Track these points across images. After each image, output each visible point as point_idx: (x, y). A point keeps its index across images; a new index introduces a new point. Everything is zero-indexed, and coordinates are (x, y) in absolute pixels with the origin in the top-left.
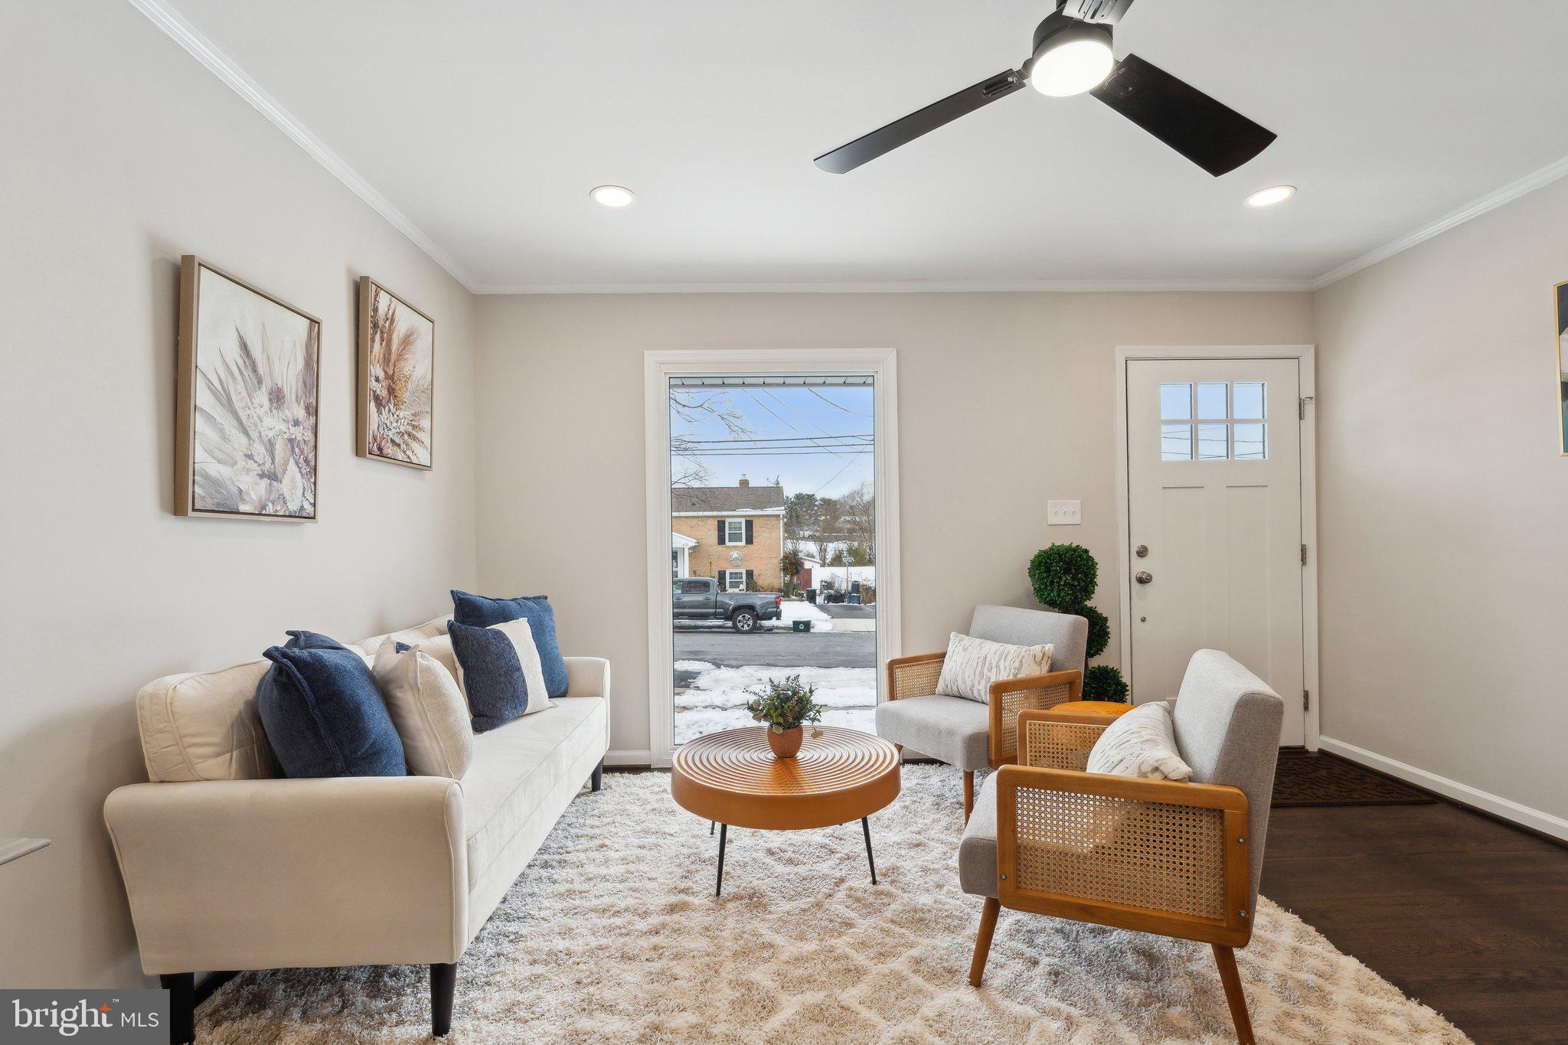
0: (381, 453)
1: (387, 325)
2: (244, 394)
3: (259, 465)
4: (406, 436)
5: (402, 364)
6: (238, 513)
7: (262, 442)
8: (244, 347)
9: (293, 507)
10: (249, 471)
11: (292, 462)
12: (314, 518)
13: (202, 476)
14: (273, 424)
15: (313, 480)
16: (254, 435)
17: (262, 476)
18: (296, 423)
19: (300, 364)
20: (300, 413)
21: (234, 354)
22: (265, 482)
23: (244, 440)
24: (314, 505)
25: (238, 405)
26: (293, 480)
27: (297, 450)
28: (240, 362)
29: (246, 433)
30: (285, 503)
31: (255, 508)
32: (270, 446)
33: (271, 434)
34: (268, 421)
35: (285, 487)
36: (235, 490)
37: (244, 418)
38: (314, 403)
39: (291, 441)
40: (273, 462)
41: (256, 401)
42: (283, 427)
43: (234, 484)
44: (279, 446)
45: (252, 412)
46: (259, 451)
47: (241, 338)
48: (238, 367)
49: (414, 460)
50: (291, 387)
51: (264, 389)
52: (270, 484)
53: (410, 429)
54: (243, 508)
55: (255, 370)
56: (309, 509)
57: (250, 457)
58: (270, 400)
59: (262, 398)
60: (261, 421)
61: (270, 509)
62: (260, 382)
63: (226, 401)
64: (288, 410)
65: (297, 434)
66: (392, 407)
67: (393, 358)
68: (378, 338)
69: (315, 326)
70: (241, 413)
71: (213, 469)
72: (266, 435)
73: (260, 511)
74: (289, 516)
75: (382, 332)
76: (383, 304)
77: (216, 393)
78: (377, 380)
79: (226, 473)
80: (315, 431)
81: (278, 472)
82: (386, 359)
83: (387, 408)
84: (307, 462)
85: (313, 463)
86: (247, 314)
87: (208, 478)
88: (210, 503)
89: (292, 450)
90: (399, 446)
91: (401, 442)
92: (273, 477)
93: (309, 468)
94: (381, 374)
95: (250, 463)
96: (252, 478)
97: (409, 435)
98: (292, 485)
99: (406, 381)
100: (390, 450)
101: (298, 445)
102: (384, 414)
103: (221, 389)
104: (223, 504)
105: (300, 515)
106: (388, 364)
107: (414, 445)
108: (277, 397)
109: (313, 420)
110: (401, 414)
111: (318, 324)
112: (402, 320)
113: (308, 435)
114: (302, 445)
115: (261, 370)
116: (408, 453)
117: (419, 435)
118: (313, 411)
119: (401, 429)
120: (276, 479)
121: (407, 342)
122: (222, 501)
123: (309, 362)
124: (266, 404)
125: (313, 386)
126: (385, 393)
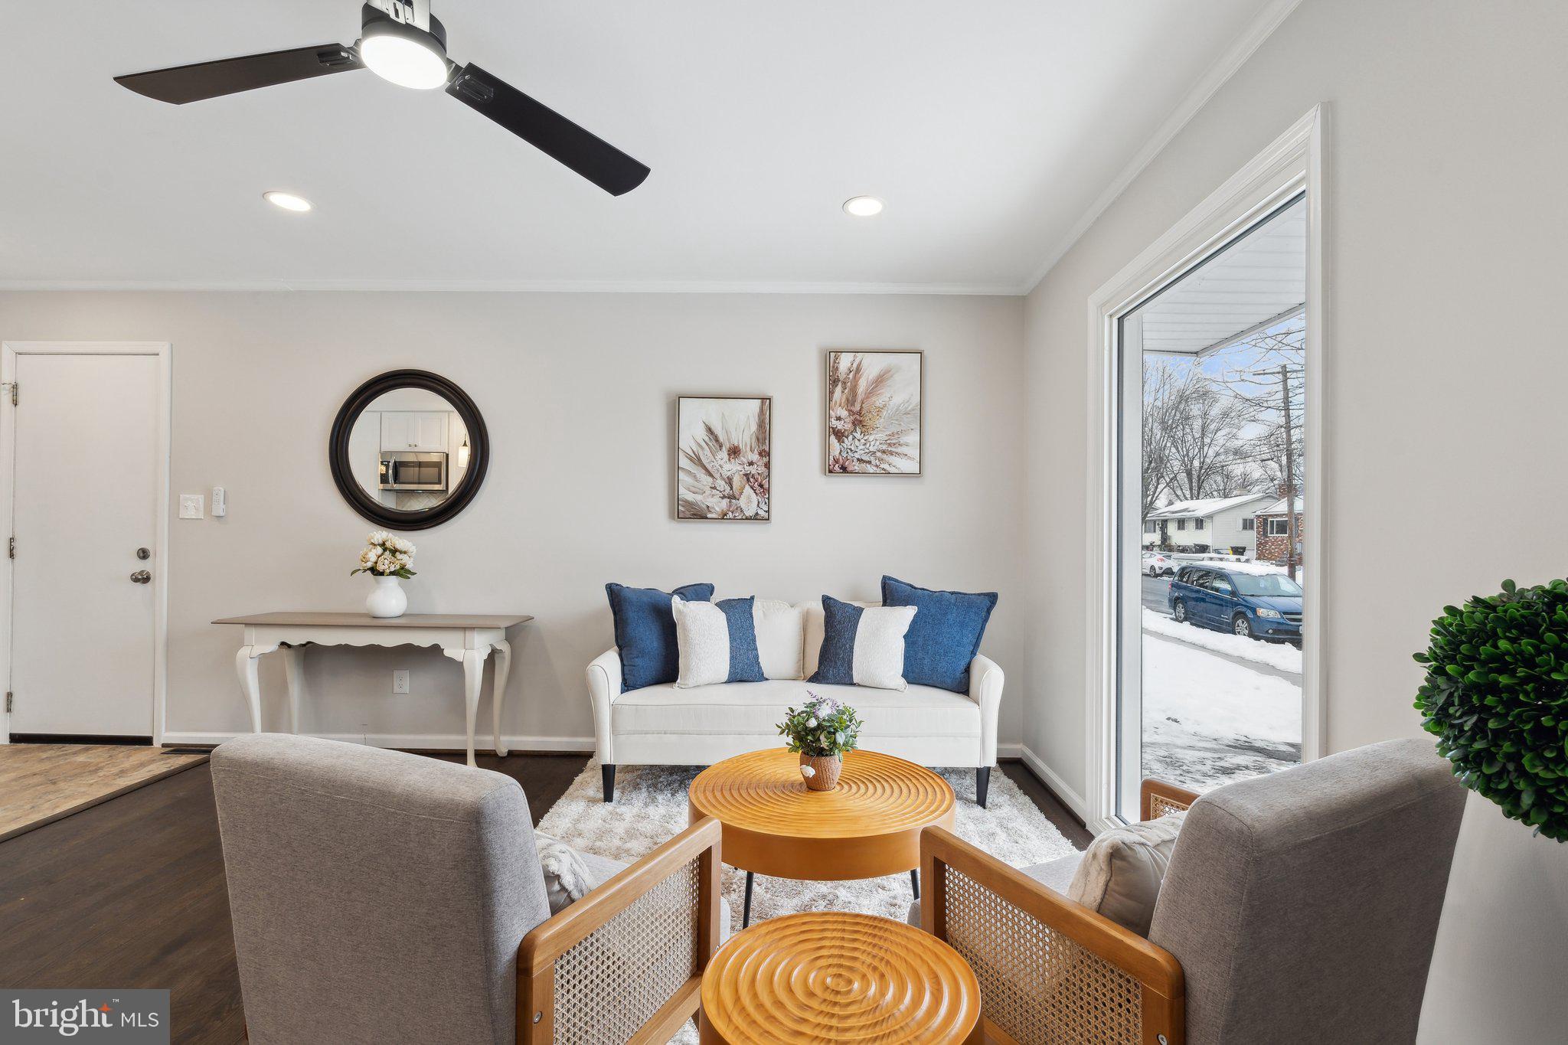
0: (844, 469)
1: (851, 376)
2: (709, 454)
3: (721, 492)
4: (879, 454)
5: (874, 399)
6: (707, 518)
7: (724, 479)
8: (710, 430)
9: (750, 513)
10: (713, 495)
11: (747, 487)
12: (768, 519)
13: (683, 501)
14: (733, 468)
15: (767, 496)
16: (717, 476)
17: (724, 497)
18: (751, 464)
19: (754, 427)
20: (755, 457)
21: (701, 434)
22: (726, 501)
23: (710, 479)
24: (768, 512)
25: (705, 461)
26: (749, 498)
27: (752, 480)
28: (707, 439)
29: (711, 475)
30: (742, 511)
31: (719, 515)
32: (729, 481)
33: (729, 474)
34: (727, 466)
35: (742, 502)
36: (704, 507)
37: (709, 468)
38: (767, 450)
39: (746, 475)
40: (732, 488)
41: (718, 457)
42: (739, 468)
43: (703, 503)
44: (737, 481)
45: (715, 463)
46: (721, 484)
47: (706, 426)
48: (706, 442)
49: (892, 470)
50: (746, 444)
51: (724, 449)
52: (730, 502)
53: (884, 447)
54: (709, 516)
55: (717, 440)
56: (762, 513)
57: (715, 488)
58: (729, 454)
59: (723, 454)
60: (722, 467)
61: (730, 515)
62: (721, 446)
63: (697, 461)
64: (744, 457)
65: (753, 470)
66: (858, 435)
67: (859, 398)
68: (839, 389)
69: (766, 401)
70: (707, 466)
71: (689, 497)
72: (726, 474)
73: (723, 516)
74: (747, 519)
75: (844, 383)
76: (845, 362)
77: (691, 459)
78: (839, 419)
79: (698, 498)
80: (768, 466)
81: (737, 494)
82: (850, 401)
83: (851, 437)
84: (761, 486)
85: (766, 486)
86: (711, 412)
87: (686, 501)
88: (688, 514)
89: (748, 480)
90: (869, 462)
91: (872, 459)
92: (732, 497)
93: (763, 489)
94: (844, 413)
95: (714, 491)
96: (716, 499)
97: (884, 452)
98: (749, 501)
99: (879, 410)
100: (857, 467)
101: (753, 476)
102: (847, 442)
103: (693, 456)
104: (698, 514)
105: (756, 518)
106: (853, 404)
107: (893, 459)
108: (734, 452)
109: (765, 460)
110: (871, 438)
111: (770, 399)
112: (872, 366)
113: (761, 469)
114: (756, 476)
115: (721, 439)
116: (882, 466)
117: (899, 450)
118: (765, 454)
119: (871, 449)
120: (735, 498)
121: (880, 381)
122: (695, 512)
123: (761, 425)
124: (726, 457)
125: (765, 439)
126: (849, 426)
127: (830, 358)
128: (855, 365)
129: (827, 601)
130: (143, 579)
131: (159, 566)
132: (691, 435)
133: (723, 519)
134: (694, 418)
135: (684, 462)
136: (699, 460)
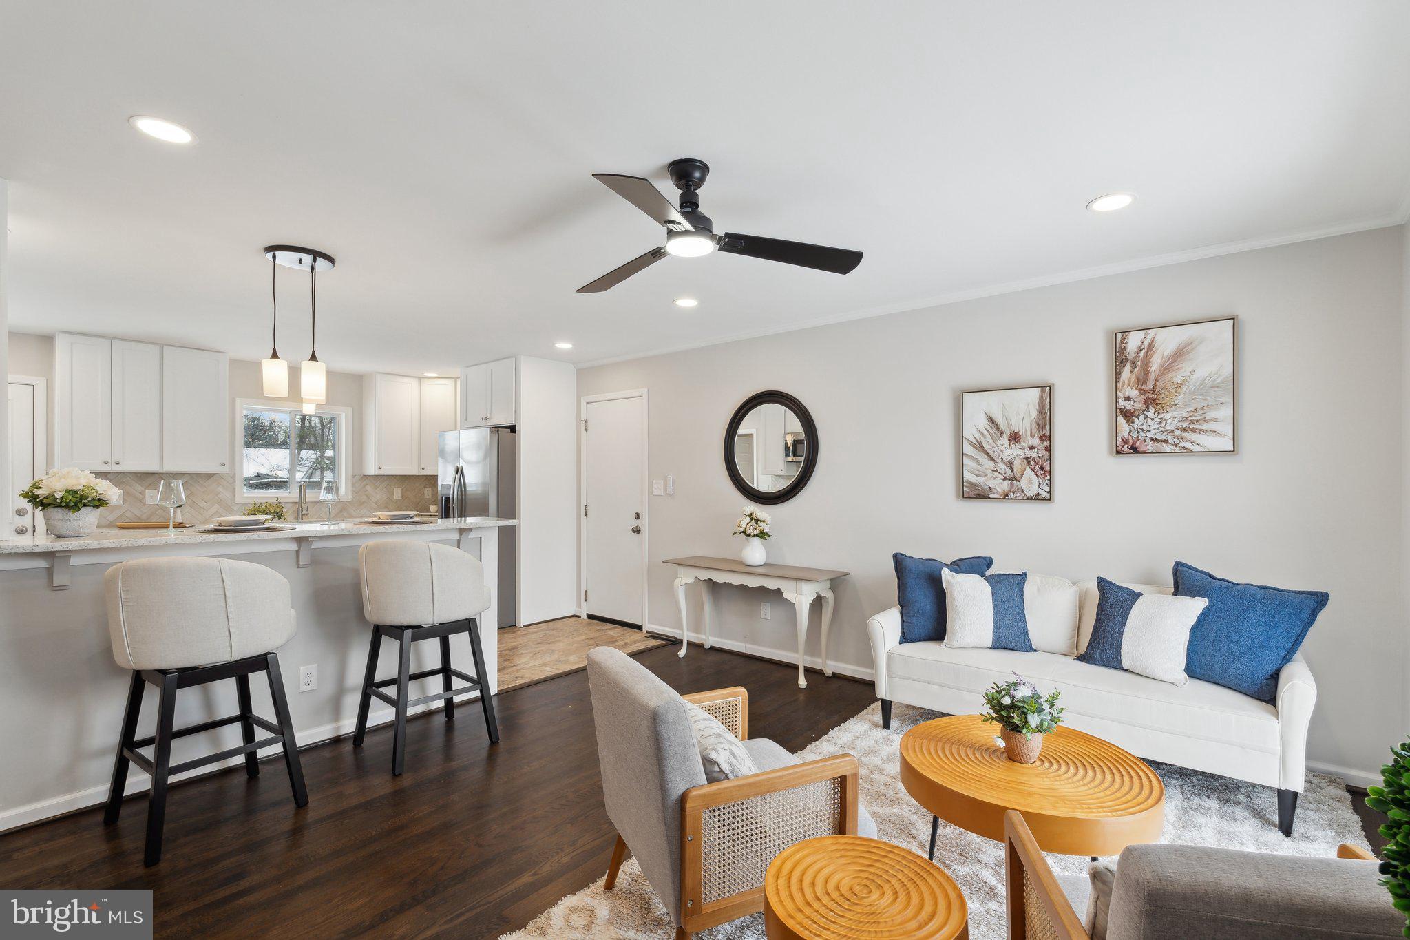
0: (1135, 450)
1: (1142, 354)
2: (991, 441)
3: (1002, 474)
4: (1177, 433)
5: (1171, 375)
6: (989, 498)
7: (1004, 463)
8: (991, 420)
9: (1031, 493)
10: (995, 478)
11: (1028, 469)
12: (1050, 500)
13: (968, 483)
14: (1014, 453)
15: (1048, 477)
16: (998, 460)
17: (1005, 479)
18: (1031, 448)
19: (1034, 414)
20: (1036, 442)
21: (983, 423)
22: (1007, 483)
23: (992, 463)
24: (1050, 492)
25: (986, 447)
26: (1030, 480)
27: (1032, 463)
28: (988, 428)
29: (992, 459)
30: (1023, 492)
31: (1001, 495)
32: (1010, 465)
33: (1010, 458)
34: (1008, 451)
35: (1023, 484)
36: (987, 488)
37: (991, 452)
38: (1048, 434)
39: (1027, 459)
40: (1012, 471)
41: (1000, 443)
42: (1020, 452)
43: (986, 485)
44: (1017, 466)
45: (996, 449)
46: (1002, 468)
47: (988, 415)
48: (988, 431)
49: (1196, 448)
50: (1026, 430)
51: (1004, 435)
52: (1011, 483)
53: (1185, 425)
54: (991, 496)
55: (998, 428)
56: (1043, 493)
57: (996, 471)
58: (1009, 440)
59: (1004, 441)
60: (1002, 452)
62: (1002, 433)
63: (980, 447)
64: (1024, 442)
65: (1033, 454)
66: (1151, 414)
67: (1152, 376)
68: (1127, 369)
69: (1046, 389)
70: (988, 451)
71: (974, 479)
72: (1007, 458)
73: (1005, 496)
74: (1028, 499)
75: (1134, 362)
76: (1134, 342)
77: (974, 446)
78: (1128, 399)
79: (981, 480)
80: (1048, 449)
81: (1018, 476)
82: (1141, 380)
83: (1142, 417)
84: (1042, 468)
85: (1047, 468)
86: (992, 403)
87: (970, 483)
88: (972, 494)
89: (1029, 463)
90: (1166, 441)
91: (1169, 438)
92: (1013, 479)
93: (1044, 470)
94: (1133, 393)
95: (996, 474)
96: (998, 481)
97: (1184, 430)
98: (1030, 482)
99: (1178, 386)
100: (1150, 447)
101: (1033, 460)
102: (1138, 422)
103: (977, 443)
104: (980, 494)
105: (1037, 498)
106: (1145, 382)
107: (1194, 437)
108: (1015, 438)
109: (1046, 444)
110: (1168, 416)
111: (1050, 386)
112: (1167, 341)
113: (1043, 453)
114: (1037, 459)
115: (1002, 427)
116: (1182, 444)
117: (1205, 426)
118: (1047, 438)
119: (1168, 427)
120: (1016, 480)
121: (1179, 355)
122: (979, 493)
123: (1041, 412)
124: (1008, 442)
125: (1046, 424)
126: (1140, 406)
127: (1118, 338)
128: (1146, 343)
129: (1102, 583)
130: (637, 531)
131: (644, 523)
132: (975, 424)
133: (1004, 498)
134: (977, 411)
135: (968, 449)
136: (982, 446)
